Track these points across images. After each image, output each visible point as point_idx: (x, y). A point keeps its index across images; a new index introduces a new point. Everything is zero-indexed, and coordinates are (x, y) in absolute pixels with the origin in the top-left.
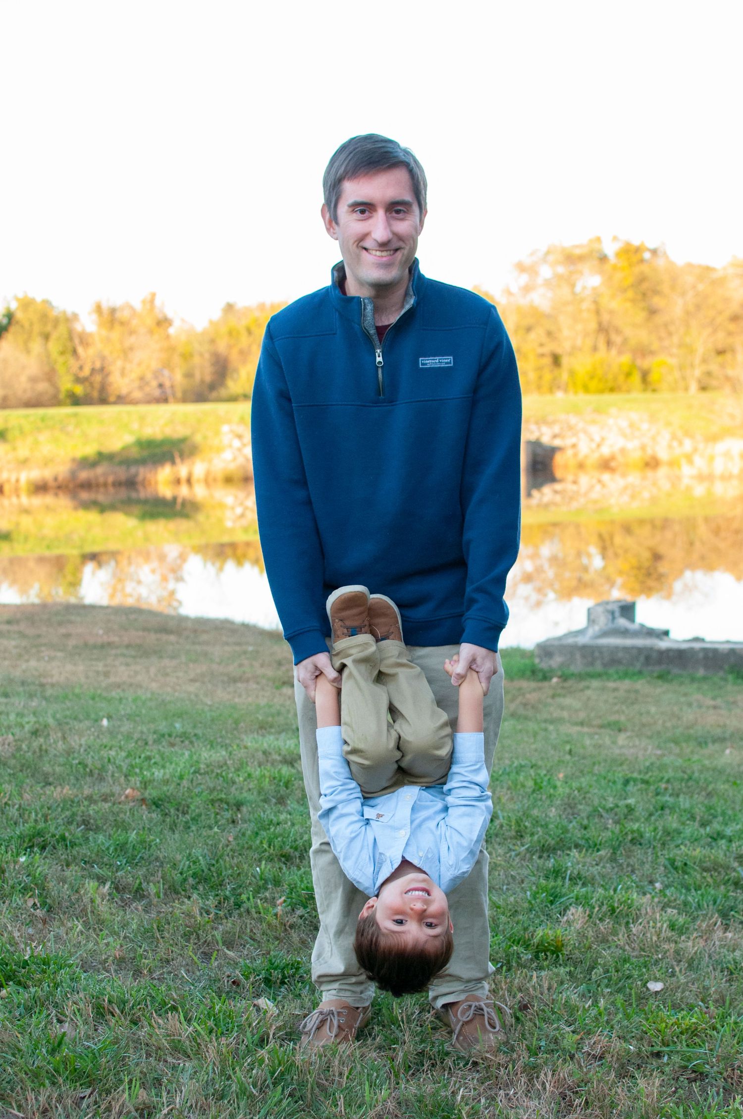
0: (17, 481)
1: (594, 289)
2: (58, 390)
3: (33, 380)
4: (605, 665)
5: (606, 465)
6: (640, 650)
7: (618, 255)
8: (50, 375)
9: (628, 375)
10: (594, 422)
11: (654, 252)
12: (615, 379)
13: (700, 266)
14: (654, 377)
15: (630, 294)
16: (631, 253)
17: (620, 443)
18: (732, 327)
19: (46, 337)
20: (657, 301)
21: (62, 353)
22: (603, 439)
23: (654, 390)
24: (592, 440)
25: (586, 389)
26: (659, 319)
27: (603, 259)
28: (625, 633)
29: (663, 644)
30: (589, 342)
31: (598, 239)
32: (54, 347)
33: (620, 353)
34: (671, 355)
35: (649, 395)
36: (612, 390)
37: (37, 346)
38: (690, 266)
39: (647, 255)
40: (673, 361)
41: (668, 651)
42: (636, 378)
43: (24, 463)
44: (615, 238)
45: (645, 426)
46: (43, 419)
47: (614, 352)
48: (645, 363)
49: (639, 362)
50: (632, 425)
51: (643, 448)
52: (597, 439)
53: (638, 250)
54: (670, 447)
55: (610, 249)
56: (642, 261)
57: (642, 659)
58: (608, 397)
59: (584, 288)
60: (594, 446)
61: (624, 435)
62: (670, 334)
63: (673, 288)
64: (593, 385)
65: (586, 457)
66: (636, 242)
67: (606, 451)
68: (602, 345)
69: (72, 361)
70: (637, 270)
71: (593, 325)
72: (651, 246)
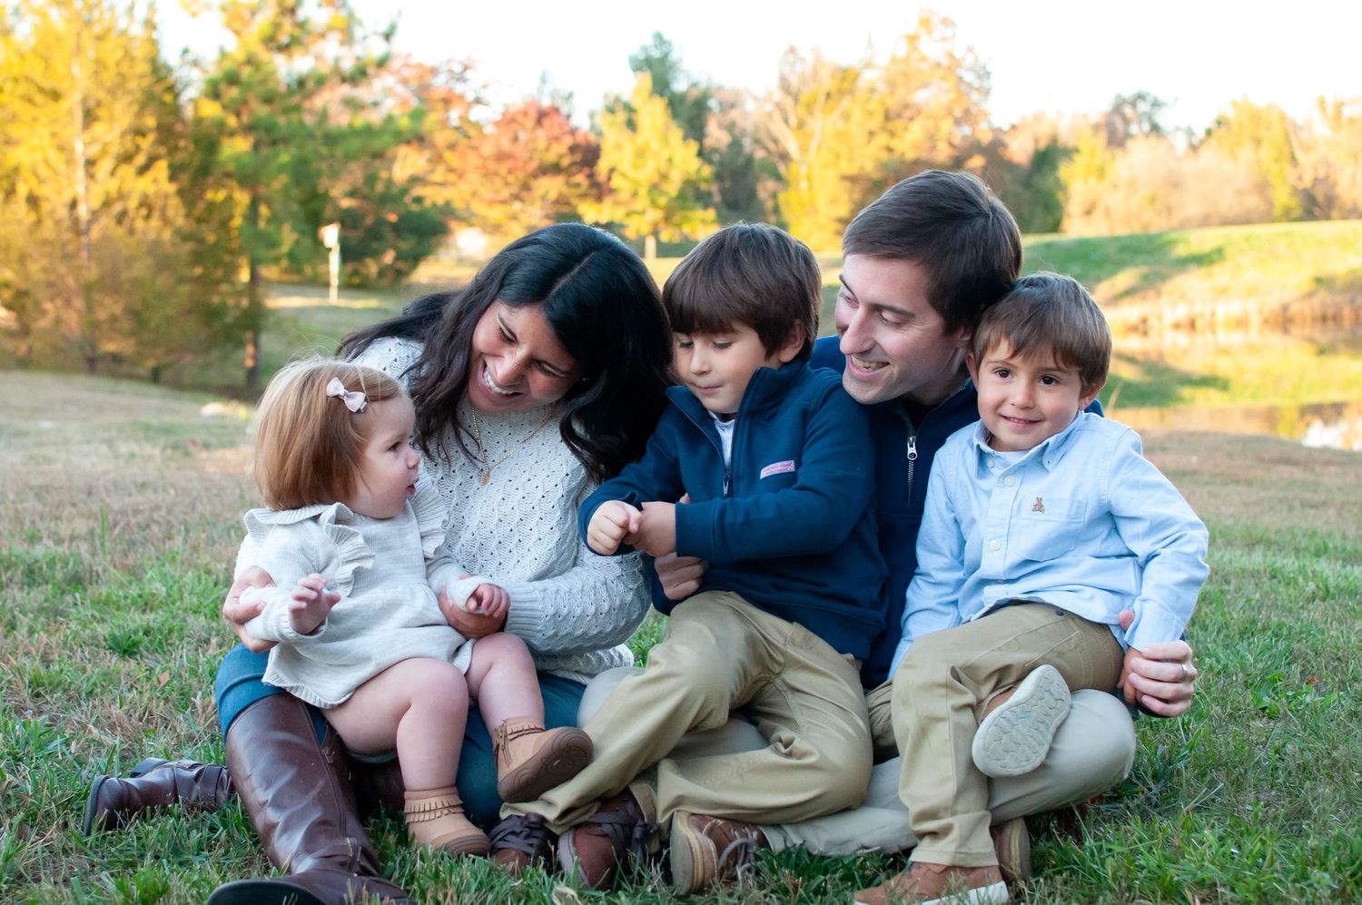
0: (1213, 314)
2: (1271, 204)
3: (1239, 193)
8: (1263, 187)
19: (1258, 142)
21: (1277, 160)
32: (1266, 153)
37: (1246, 153)
43: (1222, 292)
46: (1247, 239)
69: (1289, 169)
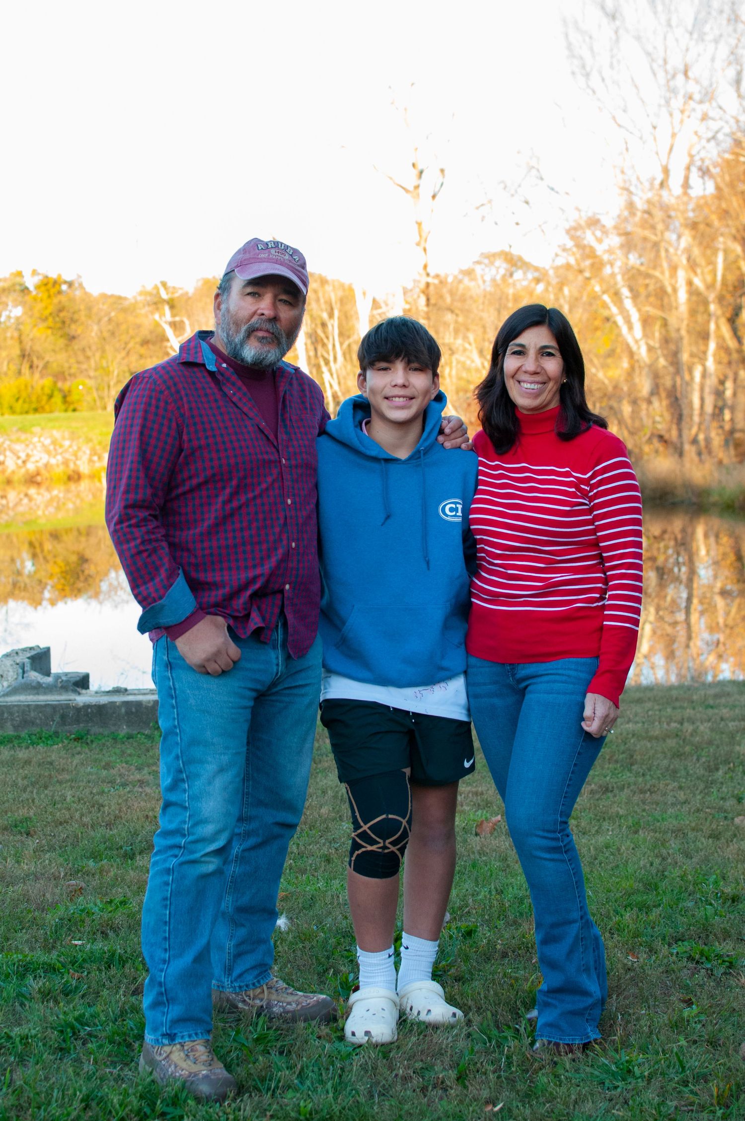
1: (18, 318)
4: (16, 728)
5: (32, 480)
6: (54, 708)
7: (37, 287)
9: (51, 396)
10: (18, 440)
11: (70, 284)
12: (39, 400)
13: (112, 296)
14: (74, 397)
15: (50, 321)
16: (51, 285)
17: (45, 458)
18: (143, 351)
20: (74, 329)
22: (28, 456)
23: (74, 410)
24: (19, 458)
25: (12, 410)
26: (76, 345)
27: (25, 290)
28: (37, 688)
29: (82, 699)
30: (13, 367)
31: (20, 274)
33: (42, 376)
34: (90, 377)
35: (70, 414)
36: (36, 410)
38: (104, 296)
39: (64, 287)
40: (90, 383)
41: (87, 706)
42: (58, 399)
44: (34, 273)
45: (67, 443)
47: (37, 375)
48: (66, 386)
49: (60, 384)
50: (54, 442)
51: (66, 463)
52: (23, 456)
53: (55, 283)
54: (91, 461)
55: (31, 282)
56: (60, 292)
57: (57, 718)
58: (31, 417)
59: (9, 317)
60: (20, 462)
61: (48, 452)
62: (88, 358)
63: (89, 316)
64: (18, 406)
65: (13, 472)
66: (53, 275)
67: (31, 467)
68: (25, 369)
70: (55, 301)
71: (16, 352)
72: (68, 278)
